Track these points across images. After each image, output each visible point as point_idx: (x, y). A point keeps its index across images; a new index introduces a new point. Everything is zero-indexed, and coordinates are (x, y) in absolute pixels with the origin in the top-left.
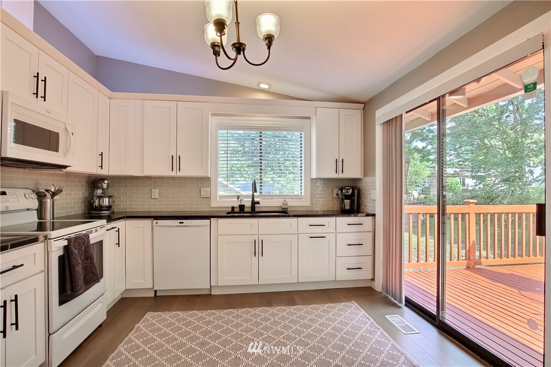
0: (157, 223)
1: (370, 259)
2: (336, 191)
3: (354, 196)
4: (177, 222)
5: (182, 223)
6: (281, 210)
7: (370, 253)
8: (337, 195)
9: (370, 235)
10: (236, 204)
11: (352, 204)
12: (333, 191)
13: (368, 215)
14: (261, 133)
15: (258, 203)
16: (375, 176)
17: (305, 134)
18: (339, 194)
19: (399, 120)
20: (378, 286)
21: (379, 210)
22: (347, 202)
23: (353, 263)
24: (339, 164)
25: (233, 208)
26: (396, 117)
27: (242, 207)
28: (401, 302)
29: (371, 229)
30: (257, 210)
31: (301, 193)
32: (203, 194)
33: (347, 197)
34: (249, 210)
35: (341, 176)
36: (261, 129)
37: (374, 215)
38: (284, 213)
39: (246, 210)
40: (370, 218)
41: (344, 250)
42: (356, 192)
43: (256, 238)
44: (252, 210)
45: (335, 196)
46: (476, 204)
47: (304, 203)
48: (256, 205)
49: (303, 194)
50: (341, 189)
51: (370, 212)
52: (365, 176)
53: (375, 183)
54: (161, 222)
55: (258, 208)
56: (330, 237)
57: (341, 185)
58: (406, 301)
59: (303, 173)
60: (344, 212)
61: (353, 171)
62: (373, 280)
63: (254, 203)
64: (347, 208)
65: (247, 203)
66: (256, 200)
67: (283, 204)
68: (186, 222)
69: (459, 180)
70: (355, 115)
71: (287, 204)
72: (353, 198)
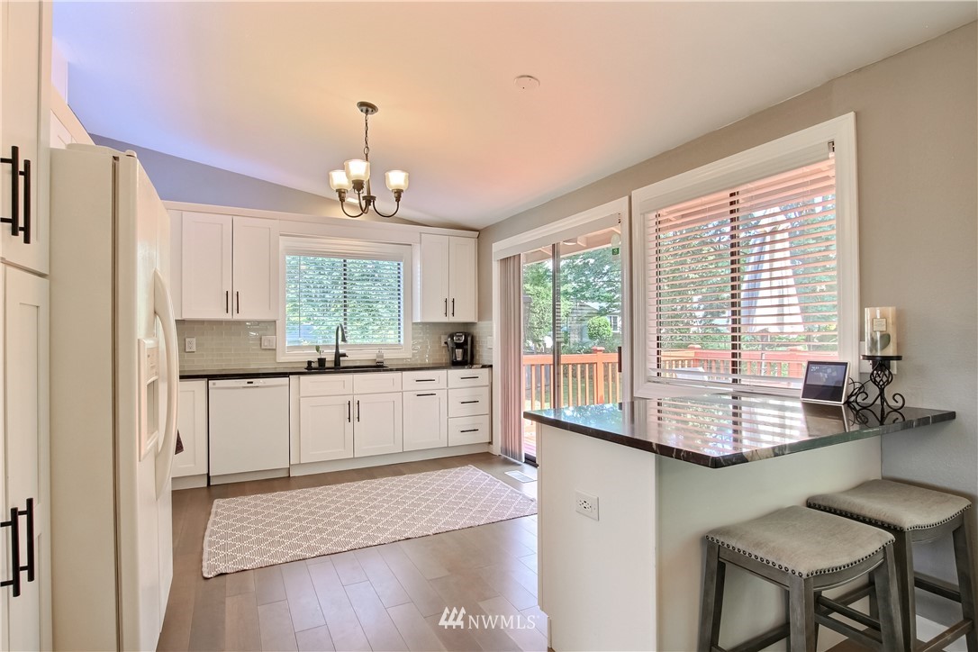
0: (214, 384)
1: (488, 417)
2: (444, 339)
3: (467, 344)
4: (244, 382)
5: (252, 383)
6: (374, 364)
7: (488, 411)
8: (446, 343)
9: (487, 390)
10: (314, 357)
11: (465, 353)
12: (440, 338)
13: (484, 367)
14: (345, 261)
15: (344, 355)
16: (491, 320)
17: (404, 264)
18: (449, 343)
19: (517, 259)
20: (496, 449)
21: (496, 361)
22: (459, 352)
23: (467, 424)
24: (450, 305)
25: (310, 363)
26: (514, 256)
27: (322, 361)
28: (520, 459)
29: (487, 382)
30: (342, 365)
31: (399, 341)
32: (265, 344)
33: (458, 346)
34: (333, 365)
35: (451, 319)
36: (345, 256)
37: (491, 366)
38: (378, 367)
39: (327, 365)
40: (487, 370)
41: (457, 409)
42: (469, 339)
43: (350, 398)
44: (335, 365)
45: (443, 344)
46: (604, 352)
47: (405, 354)
48: (341, 358)
49: (402, 342)
50: (452, 336)
51: (486, 363)
52: (479, 320)
53: (492, 328)
54: (220, 383)
55: (344, 362)
56: (441, 394)
57: (451, 330)
58: (526, 458)
59: (402, 316)
60: (455, 364)
61: (465, 314)
62: (490, 443)
63: (338, 356)
64: (459, 359)
65: (329, 356)
66: (341, 351)
67: (378, 357)
68: (257, 382)
69: (609, 320)
70: (468, 244)
71: (382, 356)
72: (465, 347)
